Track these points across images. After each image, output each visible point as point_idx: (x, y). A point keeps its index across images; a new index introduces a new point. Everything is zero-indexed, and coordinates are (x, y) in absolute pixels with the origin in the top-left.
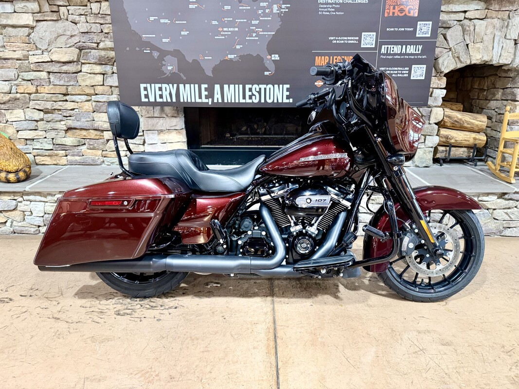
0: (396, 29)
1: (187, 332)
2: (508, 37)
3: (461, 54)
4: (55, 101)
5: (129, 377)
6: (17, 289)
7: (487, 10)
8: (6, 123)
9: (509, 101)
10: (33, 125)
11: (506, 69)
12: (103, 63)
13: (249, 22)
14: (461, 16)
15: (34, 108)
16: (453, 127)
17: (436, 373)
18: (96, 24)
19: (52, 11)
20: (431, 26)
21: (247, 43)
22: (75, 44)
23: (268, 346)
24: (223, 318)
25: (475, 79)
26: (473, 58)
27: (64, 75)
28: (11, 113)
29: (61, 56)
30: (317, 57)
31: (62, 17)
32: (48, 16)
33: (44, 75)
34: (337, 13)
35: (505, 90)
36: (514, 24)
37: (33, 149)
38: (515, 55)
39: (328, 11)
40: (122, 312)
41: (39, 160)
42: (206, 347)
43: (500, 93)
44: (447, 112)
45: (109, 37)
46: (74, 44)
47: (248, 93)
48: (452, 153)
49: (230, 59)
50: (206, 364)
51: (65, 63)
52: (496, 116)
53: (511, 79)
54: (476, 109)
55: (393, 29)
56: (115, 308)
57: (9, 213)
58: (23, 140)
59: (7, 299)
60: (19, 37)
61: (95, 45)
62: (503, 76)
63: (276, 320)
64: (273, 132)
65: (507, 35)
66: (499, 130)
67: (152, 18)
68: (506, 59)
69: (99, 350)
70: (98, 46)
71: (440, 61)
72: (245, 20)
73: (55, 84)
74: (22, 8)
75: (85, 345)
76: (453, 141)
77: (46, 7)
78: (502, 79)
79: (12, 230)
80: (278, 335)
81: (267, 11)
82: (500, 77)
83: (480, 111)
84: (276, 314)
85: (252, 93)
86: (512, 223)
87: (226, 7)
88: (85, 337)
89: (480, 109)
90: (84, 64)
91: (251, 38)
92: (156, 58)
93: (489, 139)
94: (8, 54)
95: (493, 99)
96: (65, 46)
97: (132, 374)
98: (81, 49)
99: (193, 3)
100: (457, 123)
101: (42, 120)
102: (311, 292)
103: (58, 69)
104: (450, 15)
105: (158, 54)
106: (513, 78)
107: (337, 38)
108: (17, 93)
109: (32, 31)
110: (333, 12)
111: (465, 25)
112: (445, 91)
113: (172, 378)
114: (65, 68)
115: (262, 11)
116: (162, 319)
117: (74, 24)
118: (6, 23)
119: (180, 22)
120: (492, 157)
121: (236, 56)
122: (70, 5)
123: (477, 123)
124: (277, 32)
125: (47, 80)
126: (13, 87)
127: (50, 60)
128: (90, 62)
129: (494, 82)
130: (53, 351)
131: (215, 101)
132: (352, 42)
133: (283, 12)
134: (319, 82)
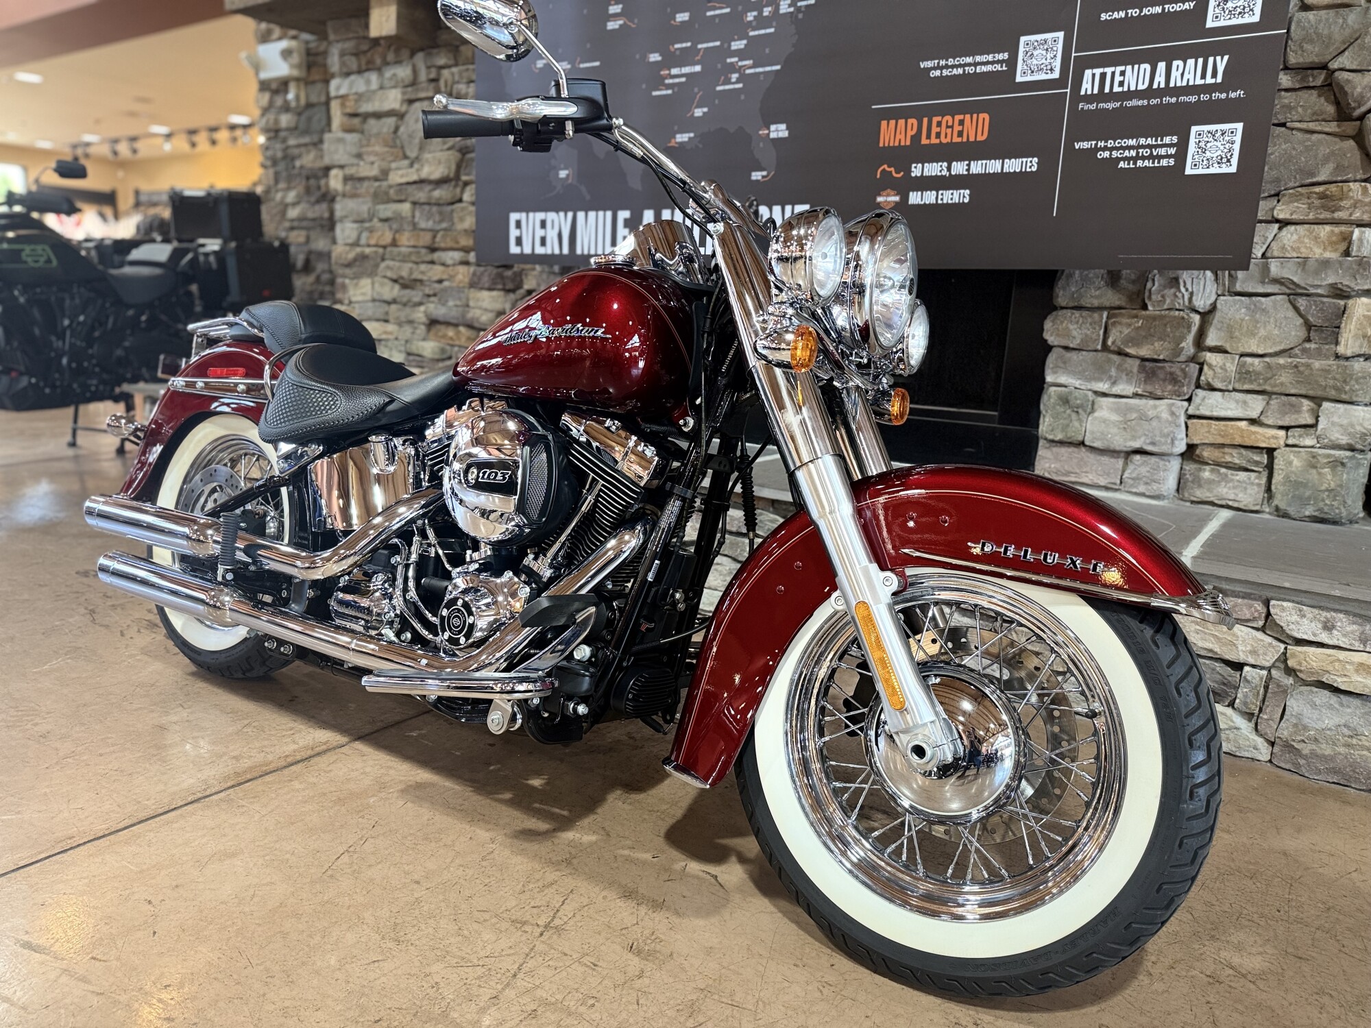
0: (1134, 12)
4: (417, 263)
10: (381, 310)
13: (725, 45)
15: (385, 277)
19: (430, 80)
21: (717, 102)
27: (435, 209)
28: (356, 285)
29: (433, 170)
30: (884, 123)
31: (443, 90)
32: (423, 90)
33: (406, 207)
49: (681, 144)
51: (437, 183)
55: (1122, 14)
60: (382, 134)
72: (718, 43)
73: (420, 227)
74: (391, 79)
77: (422, 74)
81: (767, 11)
87: (681, 17)
91: (727, 87)
94: (364, 169)
96: (441, 148)
99: (615, 17)
101: (394, 301)
103: (427, 195)
107: (943, 63)
108: (369, 246)
109: (400, 122)
114: (437, 193)
115: (755, 13)
118: (370, 110)
119: (588, 65)
121: (692, 135)
122: (456, 65)
124: (787, 62)
125: (410, 219)
126: (364, 234)
127: (415, 178)
132: (989, 68)
133: (803, 9)
134: (888, 195)
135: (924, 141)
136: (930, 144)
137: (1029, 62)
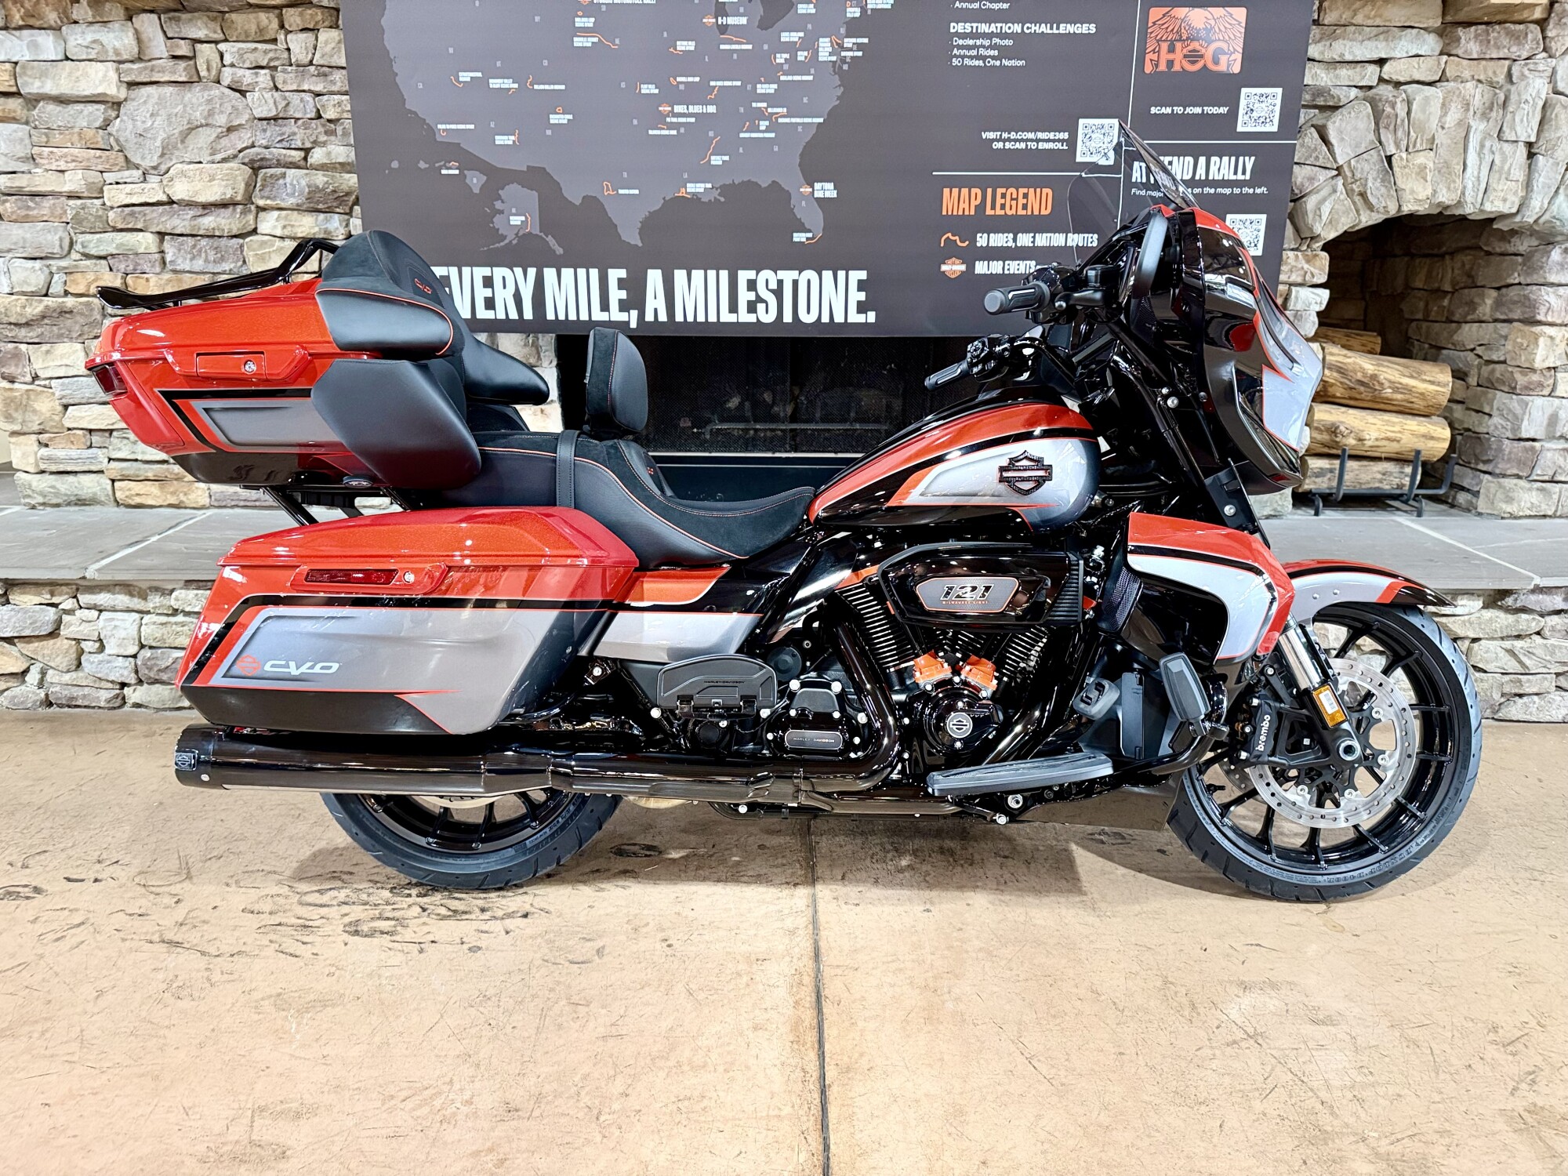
0: (1179, 110)
1: (558, 983)
2: (1508, 135)
3: (1370, 184)
5: (387, 1106)
6: (55, 863)
7: (1445, 58)
8: (32, 383)
9: (1515, 324)
11: (1506, 229)
12: (321, 206)
13: (749, 87)
14: (1371, 74)
16: (1351, 398)
17: (1293, 1101)
18: (303, 94)
19: (174, 57)
20: (1278, 102)
21: (741, 150)
22: (240, 151)
23: (799, 1021)
24: (664, 944)
25: (1418, 261)
26: (1407, 196)
27: (204, 242)
28: (48, 352)
29: (199, 186)
30: (946, 191)
31: (203, 73)
32: (162, 71)
33: (146, 242)
34: (1006, 62)
35: (1504, 291)
36: (1524, 97)
37: (110, 459)
38: (1528, 185)
39: (978, 57)
40: (365, 928)
41: (127, 493)
42: (612, 1025)
43: (1489, 302)
44: (1332, 354)
45: (339, 131)
46: (235, 152)
47: (745, 296)
48: (1346, 477)
49: (694, 194)
50: (612, 1073)
51: (208, 207)
52: (1479, 367)
53: (1520, 259)
54: (1421, 349)
55: (1169, 110)
56: (346, 915)
57: (36, 644)
58: (80, 432)
59: (26, 889)
60: (76, 130)
61: (297, 155)
62: (1498, 250)
63: (823, 950)
64: (818, 415)
65: (1504, 128)
66: (1487, 410)
67: (465, 77)
68: (1505, 200)
69: (297, 1032)
70: (305, 159)
71: (1311, 203)
72: (739, 83)
73: (178, 268)
74: (87, 47)
75: (256, 1017)
76: (1351, 441)
77: (158, 46)
78: (1492, 258)
79: (43, 695)
80: (825, 992)
81: (802, 56)
82: (1488, 253)
83: (1433, 353)
84: (823, 934)
85: (757, 295)
86: (1529, 681)
87: (684, 46)
88: (256, 995)
89: (1433, 351)
90: (263, 209)
91: (754, 135)
92: (476, 191)
93: (1459, 438)
94: (43, 180)
95: (1469, 318)
96: (210, 158)
97: (392, 1097)
98: (256, 165)
99: (585, 31)
100: (1362, 389)
102: (927, 874)
103: (186, 223)
104: (1338, 72)
105: (485, 178)
106: (1527, 257)
107: (1005, 135)
108: (66, 293)
109: (114, 114)
110: (993, 58)
111: (1380, 100)
112: (1325, 294)
113: (511, 1110)
114: (209, 222)
115: (787, 56)
116: (483, 944)
117: (238, 94)
118: (41, 91)
119: (547, 87)
120: (1468, 490)
121: (709, 186)
122: (226, 40)
123: (1422, 386)
124: (832, 115)
125: (157, 256)
126: (56, 277)
127: (164, 198)
128: (283, 205)
129: (1472, 269)
130: (161, 1033)
131: (649, 317)
132: (1051, 146)
133: (848, 60)
134: (954, 263)
135: (989, 212)
136: (995, 216)
137: (1088, 144)
